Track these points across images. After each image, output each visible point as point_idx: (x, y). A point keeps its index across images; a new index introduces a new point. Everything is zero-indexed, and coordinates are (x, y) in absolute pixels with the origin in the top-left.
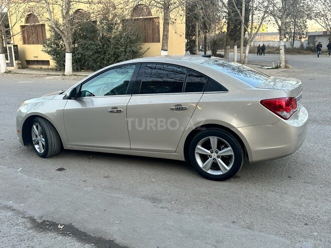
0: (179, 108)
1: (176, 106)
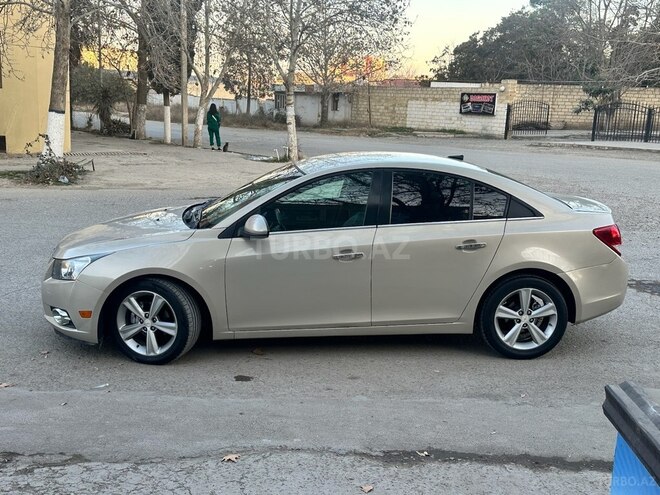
0: (472, 245)
1: (465, 242)
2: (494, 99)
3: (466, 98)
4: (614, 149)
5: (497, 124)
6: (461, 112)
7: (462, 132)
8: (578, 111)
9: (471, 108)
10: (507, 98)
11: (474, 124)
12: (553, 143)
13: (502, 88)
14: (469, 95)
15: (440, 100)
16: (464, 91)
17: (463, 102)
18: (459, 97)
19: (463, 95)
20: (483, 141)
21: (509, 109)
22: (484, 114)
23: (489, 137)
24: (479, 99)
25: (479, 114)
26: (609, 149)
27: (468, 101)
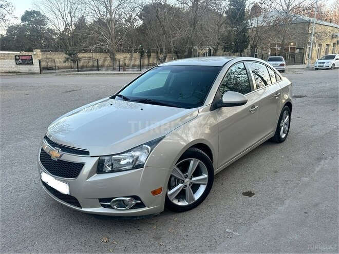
2: (32, 57)
3: (18, 58)
4: (90, 74)
5: (36, 68)
6: (16, 64)
7: (20, 72)
8: (65, 62)
9: (21, 62)
10: (38, 57)
11: (24, 68)
12: (66, 73)
13: (35, 53)
14: (19, 56)
15: (4, 59)
16: (16, 55)
17: (16, 60)
18: (14, 57)
19: (16, 56)
20: (31, 75)
21: (40, 61)
22: (28, 64)
23: (33, 73)
24: (24, 58)
25: (26, 64)
26: (89, 74)
27: (19, 59)
